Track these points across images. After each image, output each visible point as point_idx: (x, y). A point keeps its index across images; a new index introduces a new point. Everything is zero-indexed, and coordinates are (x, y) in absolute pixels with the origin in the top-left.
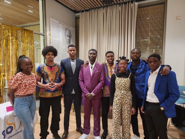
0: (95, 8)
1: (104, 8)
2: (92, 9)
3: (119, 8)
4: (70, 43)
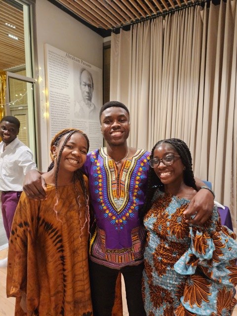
1: (164, 17)
4: (90, 99)
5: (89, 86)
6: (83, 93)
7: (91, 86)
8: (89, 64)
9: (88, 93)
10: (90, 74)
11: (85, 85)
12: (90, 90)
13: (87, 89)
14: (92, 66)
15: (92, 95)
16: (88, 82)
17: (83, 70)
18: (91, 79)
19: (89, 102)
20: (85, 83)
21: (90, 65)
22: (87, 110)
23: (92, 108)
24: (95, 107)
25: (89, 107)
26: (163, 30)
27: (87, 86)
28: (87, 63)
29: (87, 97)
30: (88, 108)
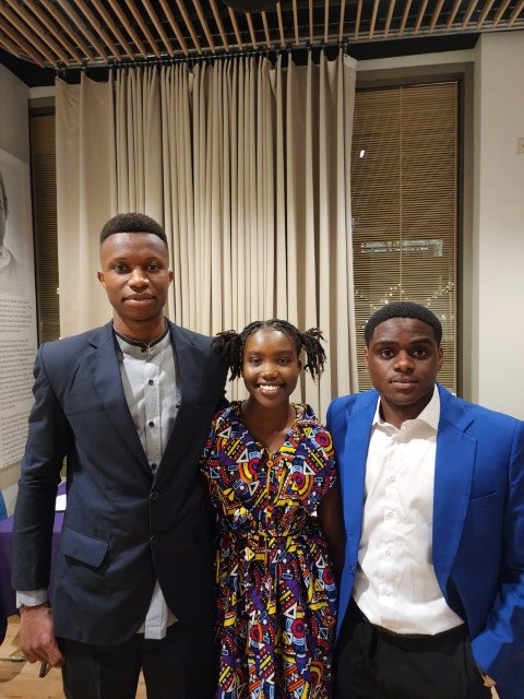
0: (142, 64)
1: (190, 67)
2: (126, 64)
3: (272, 72)
7: (1, 204)
15: (3, 227)
23: (6, 262)
24: (13, 260)
26: (190, 95)
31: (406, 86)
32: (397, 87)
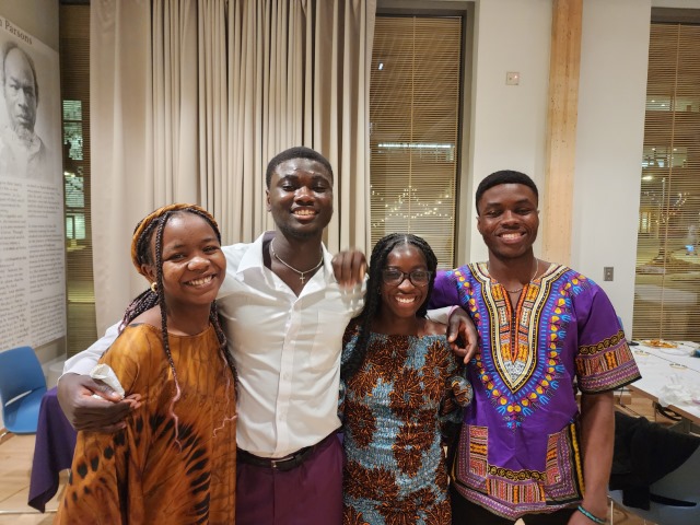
4: (29, 124)
5: (27, 90)
6: (11, 107)
7: (31, 91)
8: (25, 34)
9: (25, 109)
10: (29, 61)
11: (17, 88)
12: (29, 101)
13: (20, 97)
14: (34, 40)
15: (34, 115)
16: (24, 81)
17: (10, 46)
18: (31, 72)
19: (27, 131)
20: (16, 81)
21: (29, 36)
22: (22, 152)
23: (36, 148)
24: (42, 147)
25: (29, 147)
27: (21, 91)
28: (21, 31)
29: (22, 120)
30: (24, 149)
31: (418, 16)
32: (411, 16)
